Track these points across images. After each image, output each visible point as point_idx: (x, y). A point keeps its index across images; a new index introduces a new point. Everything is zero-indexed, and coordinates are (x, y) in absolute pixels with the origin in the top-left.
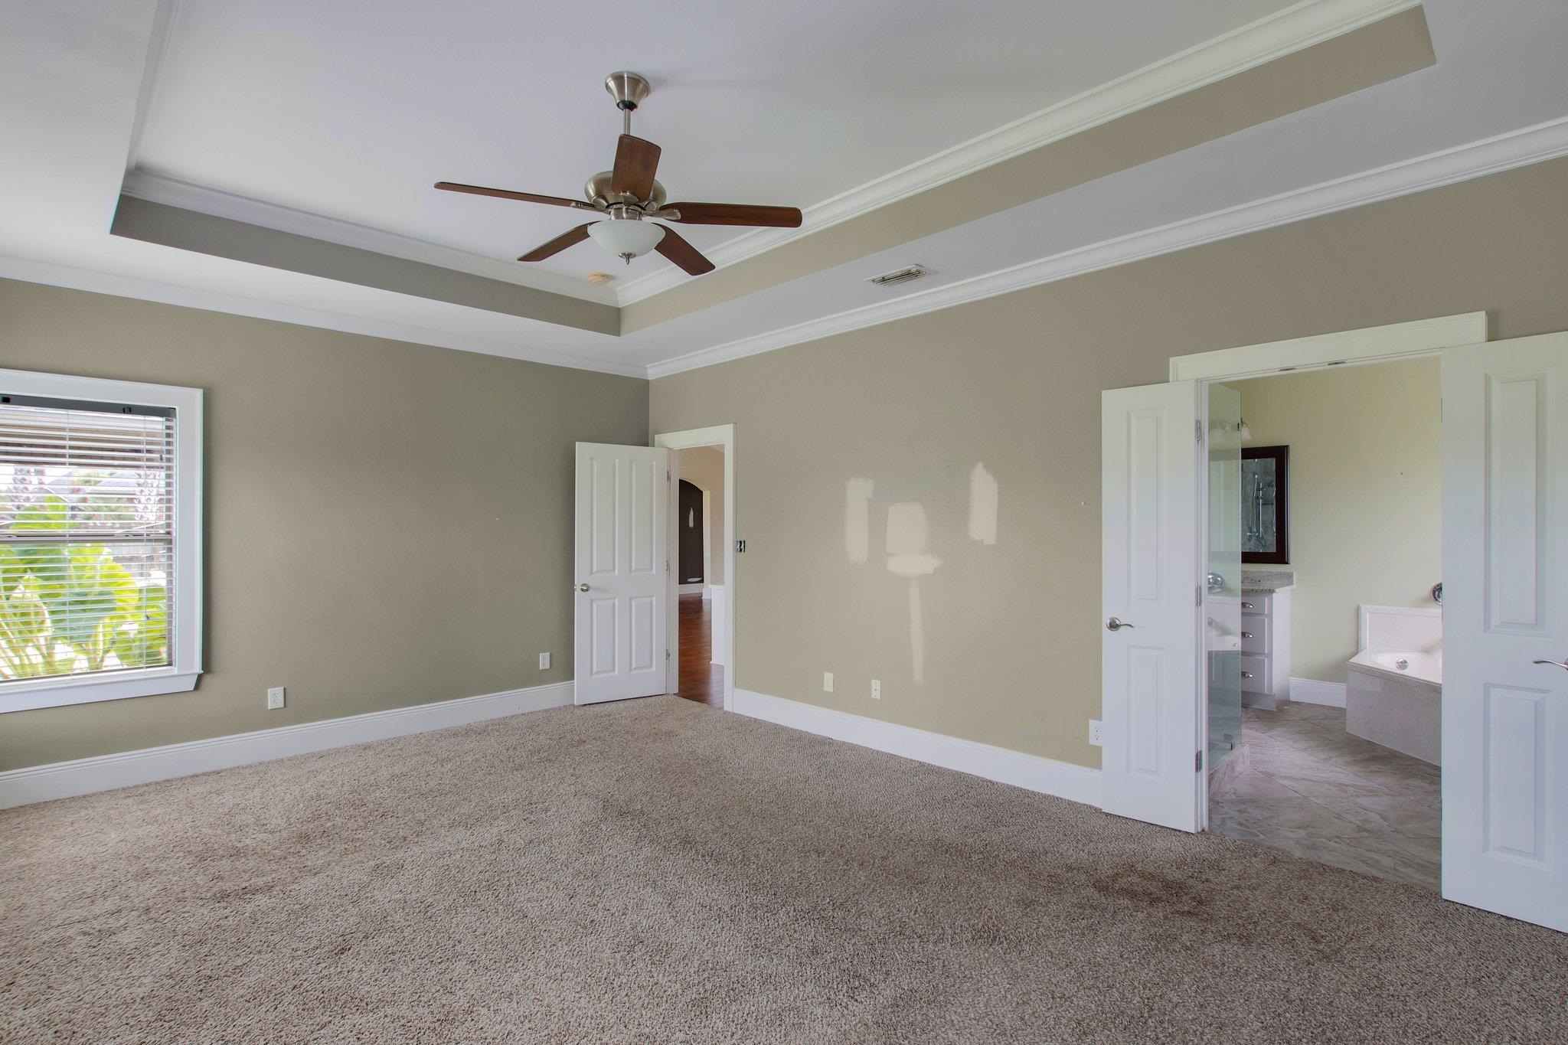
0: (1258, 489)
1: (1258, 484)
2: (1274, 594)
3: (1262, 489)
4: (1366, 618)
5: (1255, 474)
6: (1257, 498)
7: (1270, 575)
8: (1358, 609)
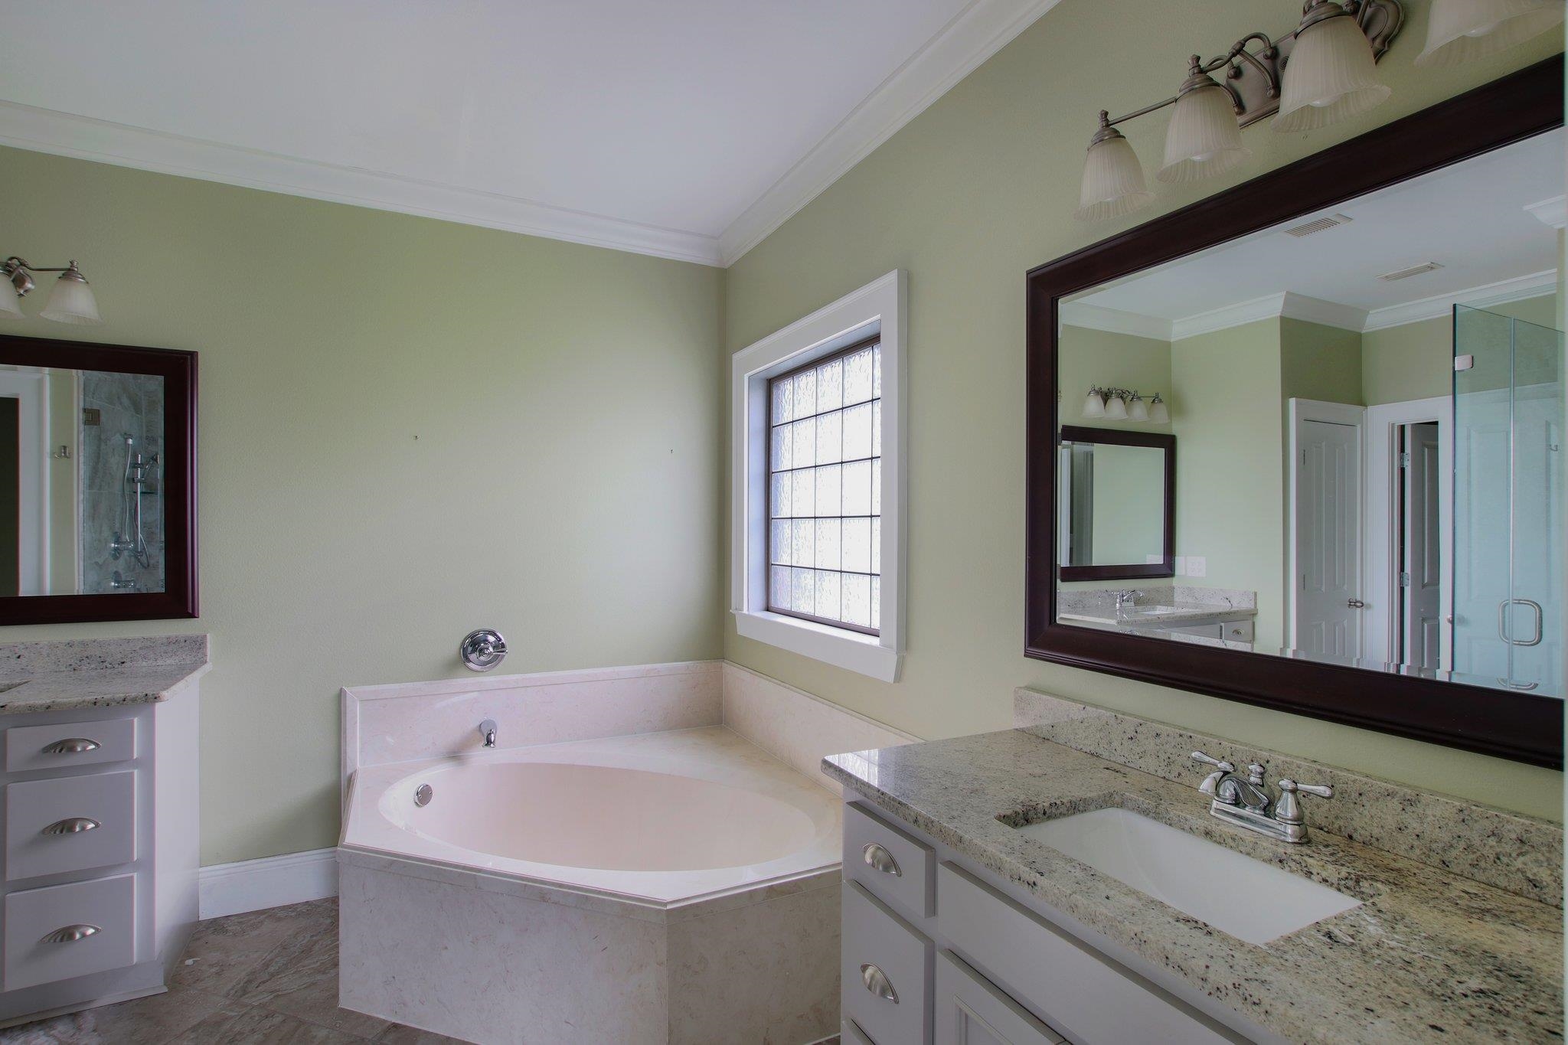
0: (135, 465)
1: (135, 457)
2: (158, 706)
3: (142, 465)
4: (356, 711)
5: (127, 436)
6: (132, 480)
7: (150, 646)
8: (340, 696)
